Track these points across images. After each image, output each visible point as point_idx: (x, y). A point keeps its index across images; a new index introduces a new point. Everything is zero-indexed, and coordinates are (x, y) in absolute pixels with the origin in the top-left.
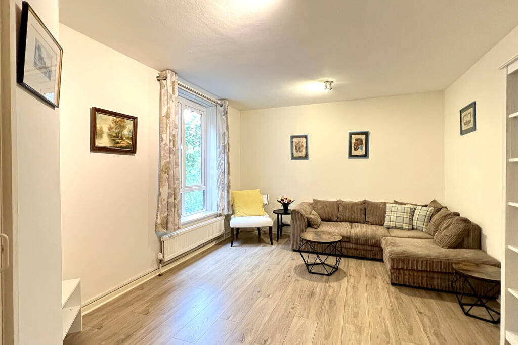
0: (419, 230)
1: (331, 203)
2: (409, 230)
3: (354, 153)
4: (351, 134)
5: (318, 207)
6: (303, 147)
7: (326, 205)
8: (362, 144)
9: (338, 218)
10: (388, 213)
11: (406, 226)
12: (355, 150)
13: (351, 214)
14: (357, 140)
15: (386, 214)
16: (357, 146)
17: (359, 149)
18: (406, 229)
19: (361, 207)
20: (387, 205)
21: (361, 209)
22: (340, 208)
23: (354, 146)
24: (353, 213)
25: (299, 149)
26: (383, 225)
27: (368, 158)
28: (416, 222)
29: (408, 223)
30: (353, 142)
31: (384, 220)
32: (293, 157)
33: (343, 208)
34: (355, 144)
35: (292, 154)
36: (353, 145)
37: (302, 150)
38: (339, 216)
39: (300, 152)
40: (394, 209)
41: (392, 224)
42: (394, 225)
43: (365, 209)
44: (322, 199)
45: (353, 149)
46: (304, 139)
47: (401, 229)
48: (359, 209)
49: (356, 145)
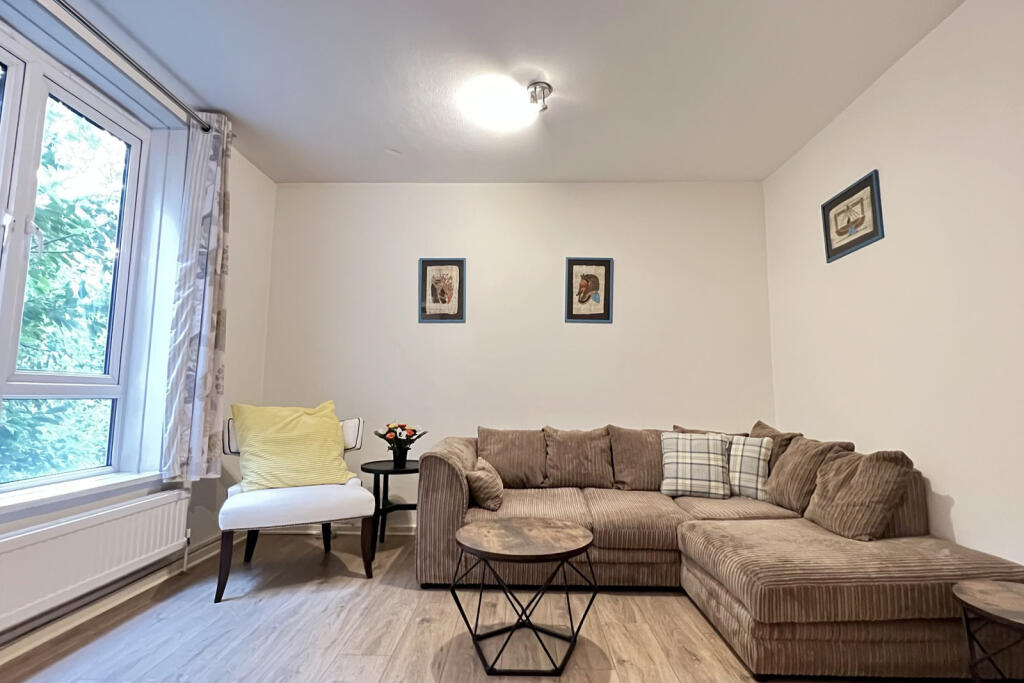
0: (748, 496)
1: (526, 437)
2: (724, 497)
3: (579, 308)
4: (572, 263)
5: (493, 448)
6: (451, 290)
7: (513, 443)
8: (597, 287)
9: (545, 477)
10: (668, 458)
11: (718, 488)
12: (582, 301)
13: (581, 464)
14: (586, 277)
15: (666, 461)
16: (585, 293)
17: (591, 300)
18: (717, 497)
19: (603, 443)
20: (664, 436)
21: (603, 451)
22: (549, 450)
23: (579, 293)
24: (586, 462)
25: (440, 295)
26: (658, 490)
27: (611, 322)
28: (737, 475)
29: (721, 479)
30: (577, 282)
31: (662, 477)
32: (425, 316)
33: (558, 449)
34: (581, 286)
35: (423, 310)
36: (576, 290)
37: (449, 299)
38: (551, 471)
39: (444, 302)
40: (684, 445)
41: (684, 485)
42: (688, 489)
43: (611, 449)
44: (501, 428)
45: (576, 299)
46: (454, 271)
47: (706, 495)
48: (598, 449)
49: (584, 289)
